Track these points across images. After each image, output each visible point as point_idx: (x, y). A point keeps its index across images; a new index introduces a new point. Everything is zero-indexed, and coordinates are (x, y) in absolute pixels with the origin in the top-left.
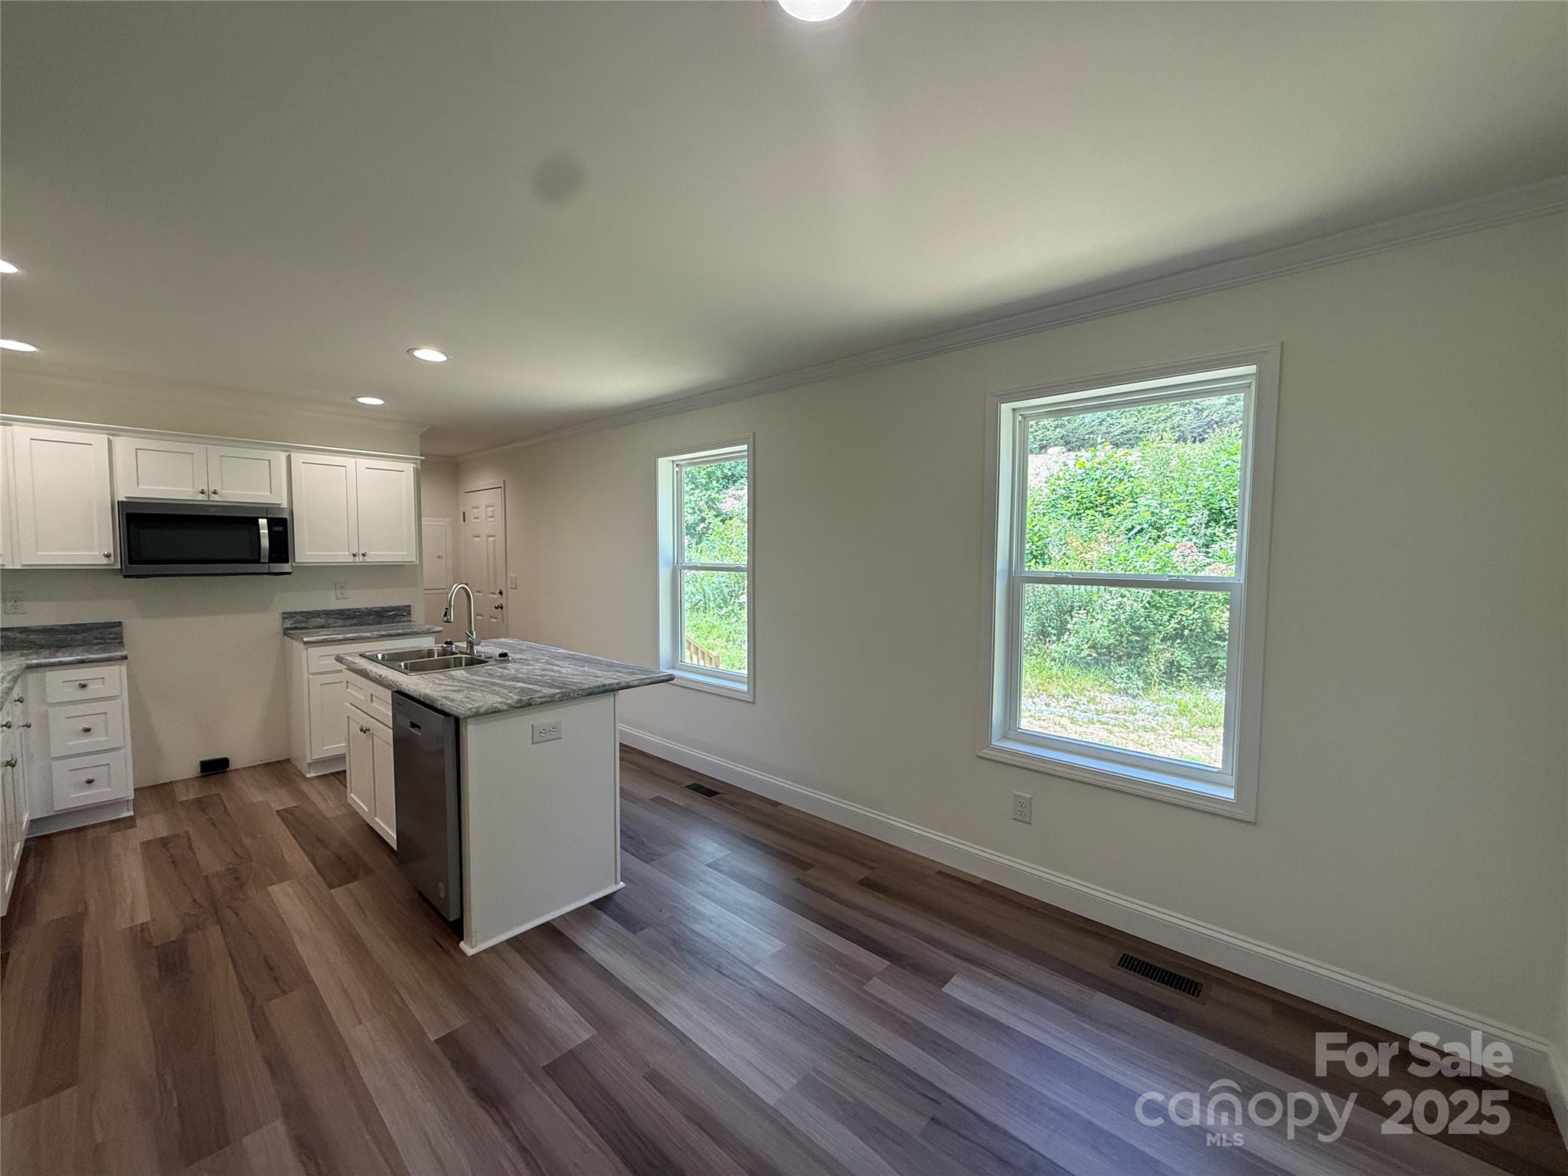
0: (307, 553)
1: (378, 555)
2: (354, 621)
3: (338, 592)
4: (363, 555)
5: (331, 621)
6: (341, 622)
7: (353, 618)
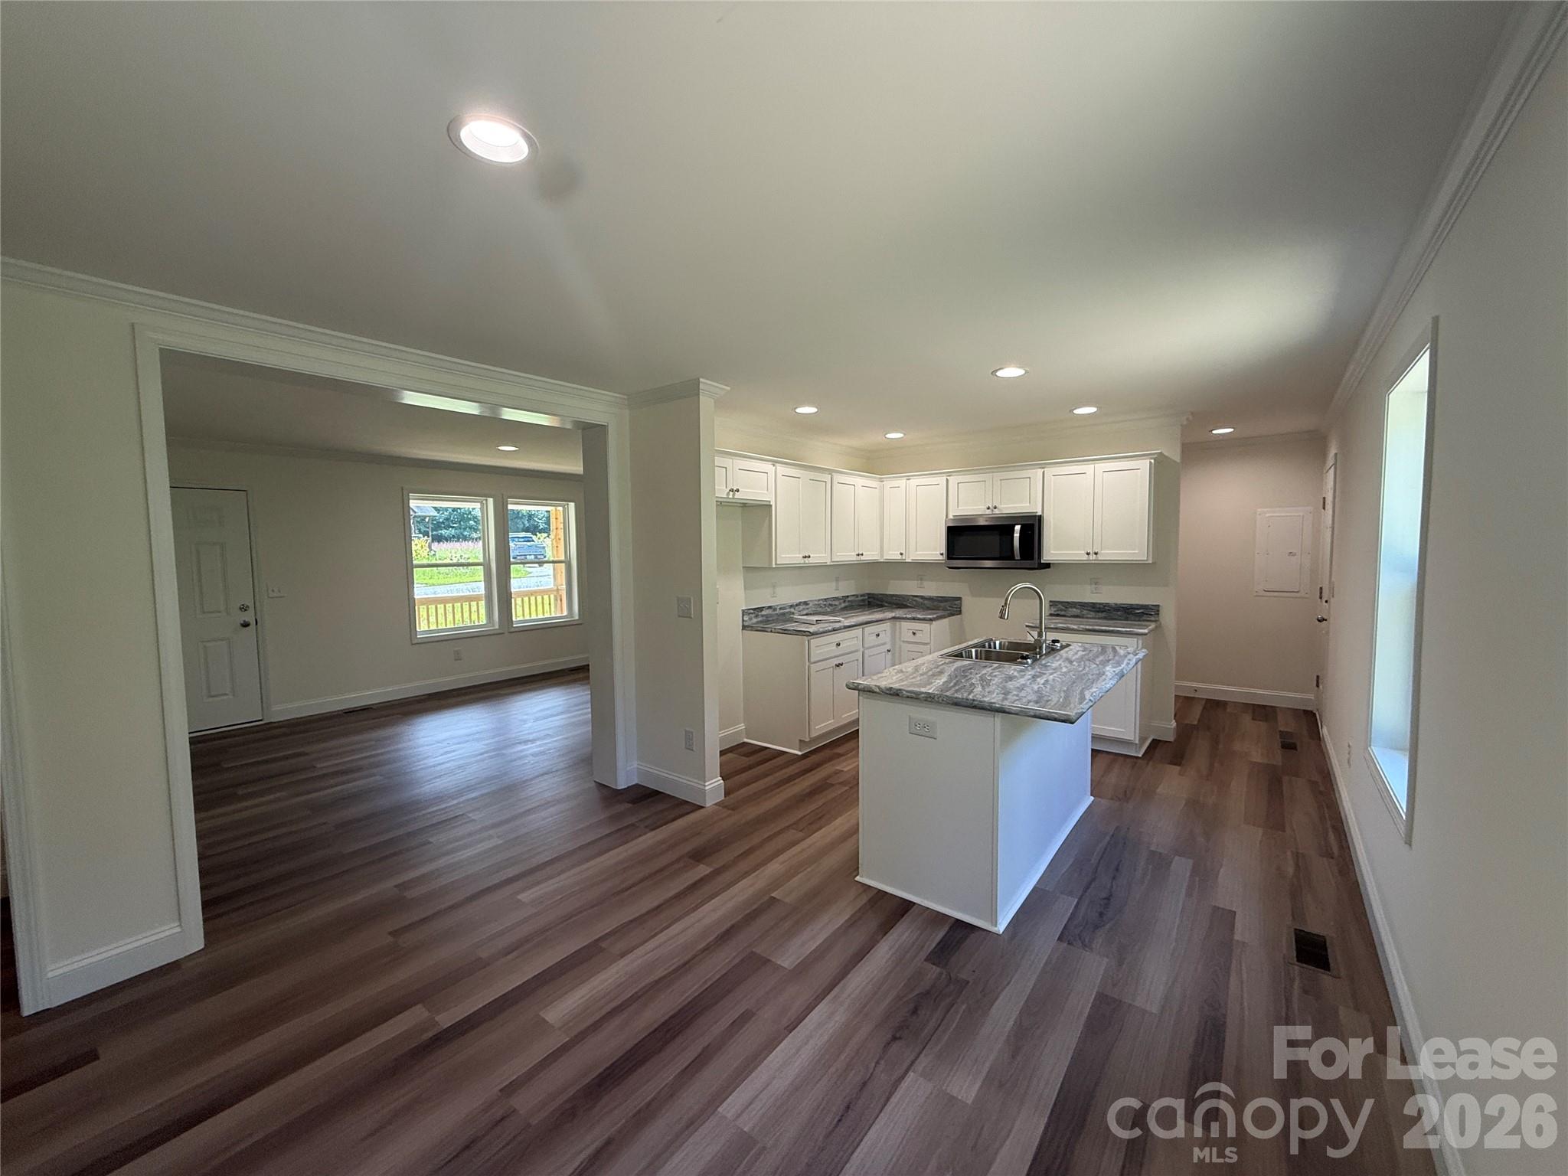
0: (1052, 552)
1: (1109, 554)
2: (1104, 615)
3: (1094, 586)
4: (1096, 554)
5: (1085, 612)
6: (1092, 614)
7: (1102, 612)
